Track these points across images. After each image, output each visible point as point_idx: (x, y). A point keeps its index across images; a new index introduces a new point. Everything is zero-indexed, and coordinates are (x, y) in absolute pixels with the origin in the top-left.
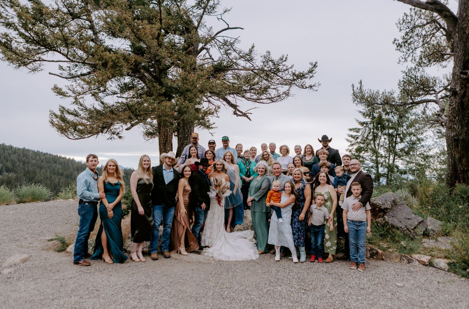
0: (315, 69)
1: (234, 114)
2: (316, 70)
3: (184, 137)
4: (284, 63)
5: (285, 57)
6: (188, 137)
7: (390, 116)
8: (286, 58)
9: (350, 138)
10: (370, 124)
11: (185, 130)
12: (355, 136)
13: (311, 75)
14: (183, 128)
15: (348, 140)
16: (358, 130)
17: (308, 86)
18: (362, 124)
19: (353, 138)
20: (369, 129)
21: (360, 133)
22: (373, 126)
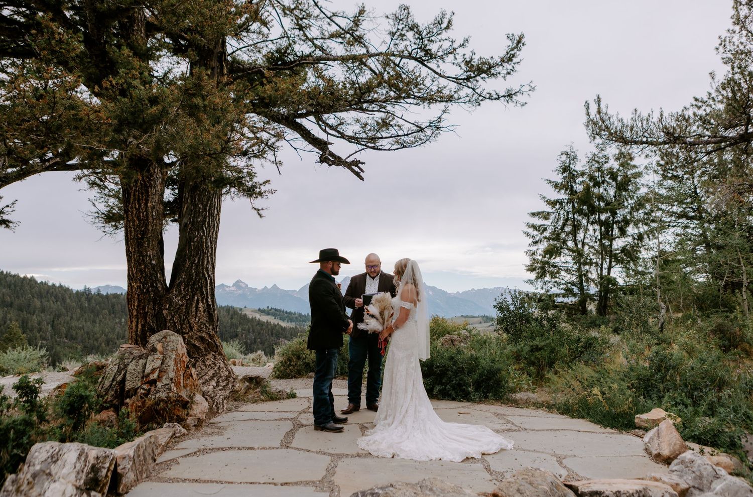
0: (518, 53)
1: (321, 161)
2: (521, 55)
3: (193, 223)
4: (445, 35)
5: (448, 16)
6: (204, 222)
7: (601, 190)
8: (450, 22)
9: (531, 231)
10: (567, 203)
11: (195, 205)
12: (540, 226)
13: (508, 66)
14: (191, 201)
15: (528, 234)
16: (546, 216)
17: (501, 94)
18: (553, 203)
19: (536, 230)
20: (565, 214)
21: (551, 221)
22: (573, 207)
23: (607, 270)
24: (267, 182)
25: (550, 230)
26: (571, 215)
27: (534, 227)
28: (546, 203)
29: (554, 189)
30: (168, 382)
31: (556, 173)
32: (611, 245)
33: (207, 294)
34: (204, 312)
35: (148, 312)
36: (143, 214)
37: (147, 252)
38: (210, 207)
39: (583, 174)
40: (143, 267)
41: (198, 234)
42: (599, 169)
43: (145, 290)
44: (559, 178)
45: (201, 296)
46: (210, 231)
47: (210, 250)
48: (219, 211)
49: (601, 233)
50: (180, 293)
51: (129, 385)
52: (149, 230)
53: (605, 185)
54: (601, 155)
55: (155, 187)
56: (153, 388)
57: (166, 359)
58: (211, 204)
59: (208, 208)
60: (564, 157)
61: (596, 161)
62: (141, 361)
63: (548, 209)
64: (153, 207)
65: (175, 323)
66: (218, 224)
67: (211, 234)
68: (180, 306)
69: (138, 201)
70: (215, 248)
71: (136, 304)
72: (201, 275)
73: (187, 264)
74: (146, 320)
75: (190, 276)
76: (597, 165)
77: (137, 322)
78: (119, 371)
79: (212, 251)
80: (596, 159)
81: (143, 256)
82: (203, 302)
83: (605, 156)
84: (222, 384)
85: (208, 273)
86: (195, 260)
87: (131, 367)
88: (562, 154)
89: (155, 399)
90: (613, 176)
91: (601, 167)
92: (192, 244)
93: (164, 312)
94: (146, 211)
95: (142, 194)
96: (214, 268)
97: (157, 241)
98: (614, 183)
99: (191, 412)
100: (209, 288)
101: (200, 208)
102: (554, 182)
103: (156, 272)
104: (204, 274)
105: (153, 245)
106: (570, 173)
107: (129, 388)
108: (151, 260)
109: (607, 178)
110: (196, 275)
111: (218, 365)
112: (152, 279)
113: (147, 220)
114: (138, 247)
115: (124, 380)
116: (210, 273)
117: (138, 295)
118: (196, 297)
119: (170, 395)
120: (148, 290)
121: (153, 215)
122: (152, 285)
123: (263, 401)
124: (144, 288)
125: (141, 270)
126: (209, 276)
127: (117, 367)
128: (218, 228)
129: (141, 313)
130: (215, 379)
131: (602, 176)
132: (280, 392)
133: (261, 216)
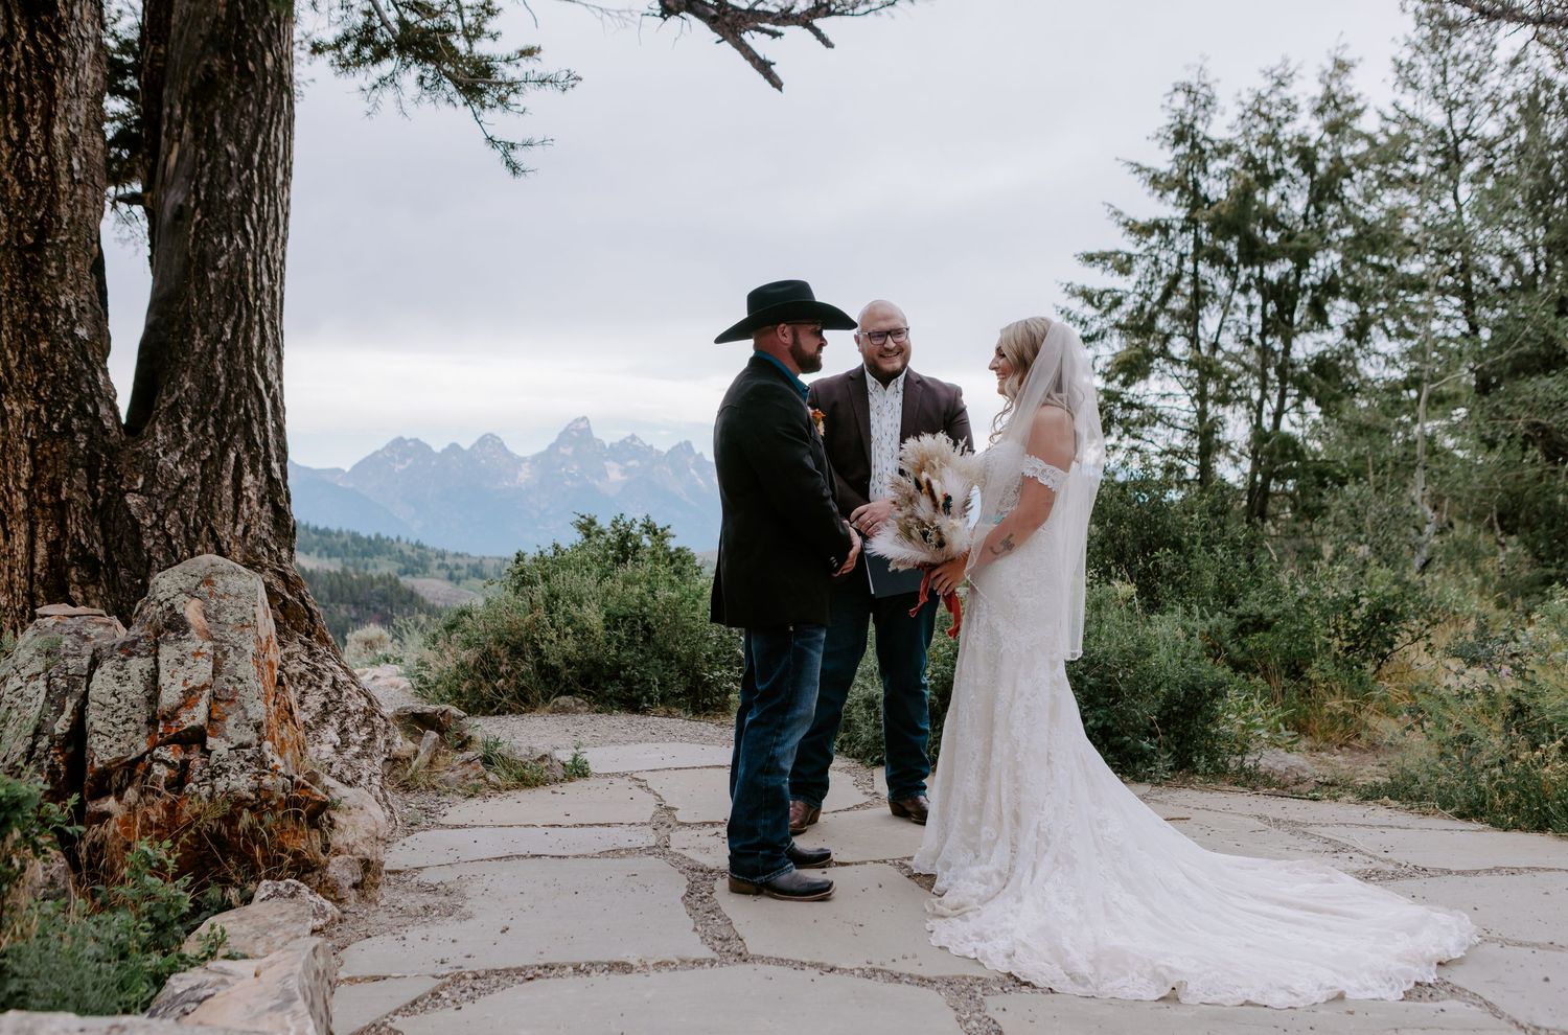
7: (1272, 197)
10: (1182, 231)
12: (1102, 294)
19: (1093, 304)
20: (1175, 260)
21: (1134, 279)
22: (1198, 243)
23: (1271, 420)
24: (527, 53)
25: (1129, 305)
26: (1188, 266)
27: (1088, 296)
28: (1122, 229)
29: (1149, 189)
30: (249, 736)
31: (1157, 143)
32: (1286, 352)
33: (266, 444)
34: (262, 505)
35: (69, 500)
36: (37, 161)
37: (56, 295)
38: (263, 156)
39: (1228, 149)
40: (43, 345)
41: (230, 243)
42: (1271, 140)
43: (55, 427)
44: (1164, 159)
45: (248, 449)
46: (265, 235)
47: (268, 301)
48: (287, 173)
49: (1264, 315)
50: (179, 440)
51: (102, 751)
52: (59, 220)
53: (1283, 182)
54: (1275, 99)
55: (74, 70)
56: (196, 761)
57: (225, 654)
58: (266, 144)
59: (256, 158)
60: (1180, 100)
61: (1262, 115)
62: (138, 665)
63: (1127, 244)
64: (72, 141)
65: (169, 538)
66: (287, 215)
67: (268, 247)
68: (184, 482)
69: (18, 116)
70: (282, 294)
71: (25, 471)
72: (244, 381)
73: (199, 343)
74: (62, 526)
75: (208, 385)
76: (1263, 127)
77: (32, 534)
78: (55, 700)
79: (273, 306)
80: (1264, 109)
81: (43, 310)
82: (254, 471)
83: (1286, 103)
84: (354, 736)
85: (264, 376)
86: (222, 332)
87: (102, 683)
88: (1176, 90)
89: (211, 797)
90: (1307, 159)
91: (1275, 133)
92: (212, 275)
93: (132, 500)
94: (49, 151)
95: (31, 90)
96: (279, 358)
97: (90, 261)
98: (1306, 180)
99: (337, 840)
100: (271, 425)
101: (229, 157)
102: (1148, 170)
103: (90, 364)
104: (252, 379)
105: (76, 273)
106: (1194, 145)
107: (107, 758)
108: (73, 324)
109: (1289, 163)
110: (230, 382)
111: (329, 675)
112: (78, 390)
113: (54, 184)
114: (23, 278)
115: (78, 732)
116: (272, 377)
117: (32, 443)
118: (232, 455)
119: (267, 780)
120: (66, 426)
121: (71, 169)
122: (80, 409)
123: (498, 788)
124: (52, 420)
125: (37, 359)
126: (268, 386)
127: (41, 684)
128: (286, 228)
129: (43, 506)
130: (333, 719)
131: (1277, 158)
132: (543, 758)
133: (515, 168)
